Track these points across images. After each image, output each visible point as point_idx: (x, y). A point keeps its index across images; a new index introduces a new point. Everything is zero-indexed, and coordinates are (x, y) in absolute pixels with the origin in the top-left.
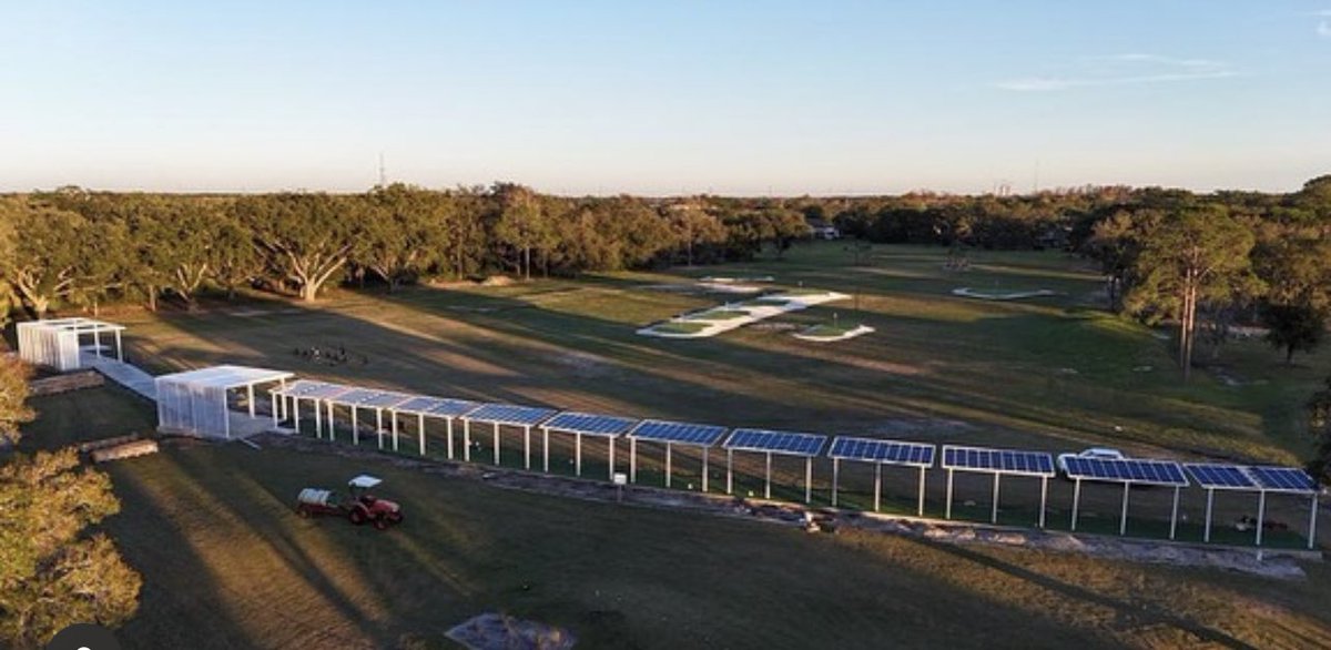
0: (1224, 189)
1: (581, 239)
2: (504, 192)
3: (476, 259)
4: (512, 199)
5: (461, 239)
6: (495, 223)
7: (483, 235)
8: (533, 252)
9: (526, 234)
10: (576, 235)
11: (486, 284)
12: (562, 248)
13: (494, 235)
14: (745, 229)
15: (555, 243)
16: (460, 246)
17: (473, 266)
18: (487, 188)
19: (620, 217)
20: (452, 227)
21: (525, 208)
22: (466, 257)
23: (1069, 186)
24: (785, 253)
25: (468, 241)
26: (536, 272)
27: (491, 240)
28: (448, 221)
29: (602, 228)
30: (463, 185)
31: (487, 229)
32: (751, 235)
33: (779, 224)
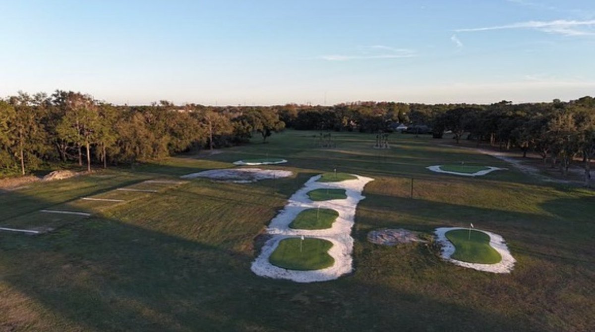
0: (412, 102)
1: (135, 134)
2: (65, 98)
3: (38, 155)
4: (73, 104)
5: (22, 139)
6: (56, 124)
7: (44, 134)
8: (93, 147)
9: (86, 133)
10: (132, 132)
11: (49, 179)
12: (119, 143)
13: (56, 134)
14: (244, 124)
15: (113, 139)
16: (22, 145)
17: (35, 163)
18: (49, 96)
19: (163, 118)
20: (13, 128)
21: (85, 111)
22: (29, 153)
23: (351, 102)
24: (268, 138)
25: (29, 140)
26: (96, 163)
27: (54, 139)
28: (8, 124)
29: (150, 125)
30: (24, 92)
31: (47, 129)
32: (248, 128)
33: (265, 121)
